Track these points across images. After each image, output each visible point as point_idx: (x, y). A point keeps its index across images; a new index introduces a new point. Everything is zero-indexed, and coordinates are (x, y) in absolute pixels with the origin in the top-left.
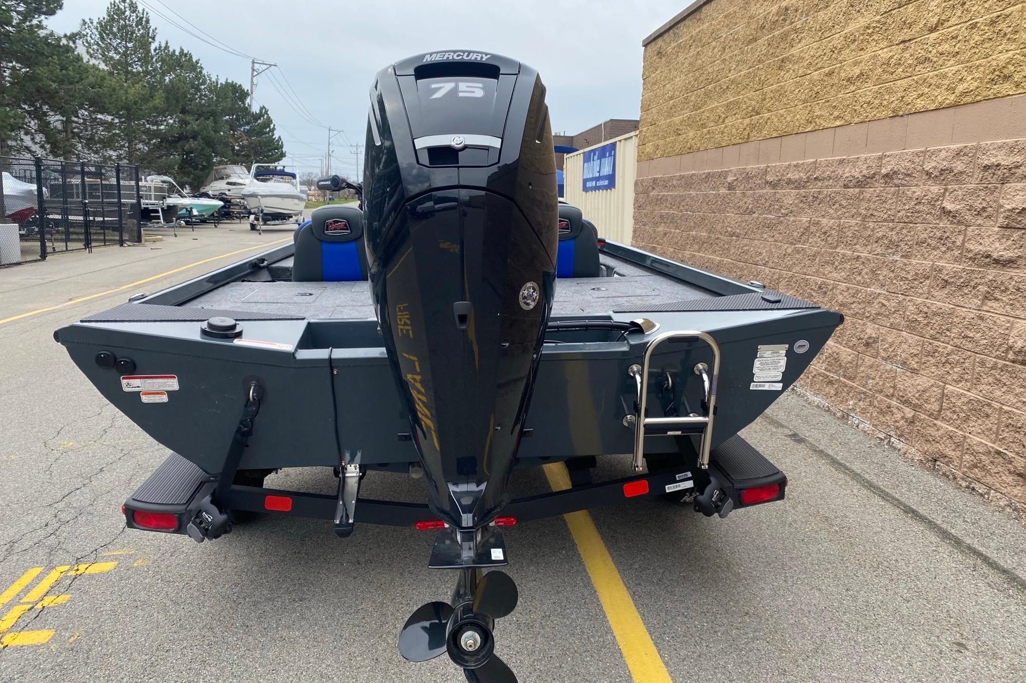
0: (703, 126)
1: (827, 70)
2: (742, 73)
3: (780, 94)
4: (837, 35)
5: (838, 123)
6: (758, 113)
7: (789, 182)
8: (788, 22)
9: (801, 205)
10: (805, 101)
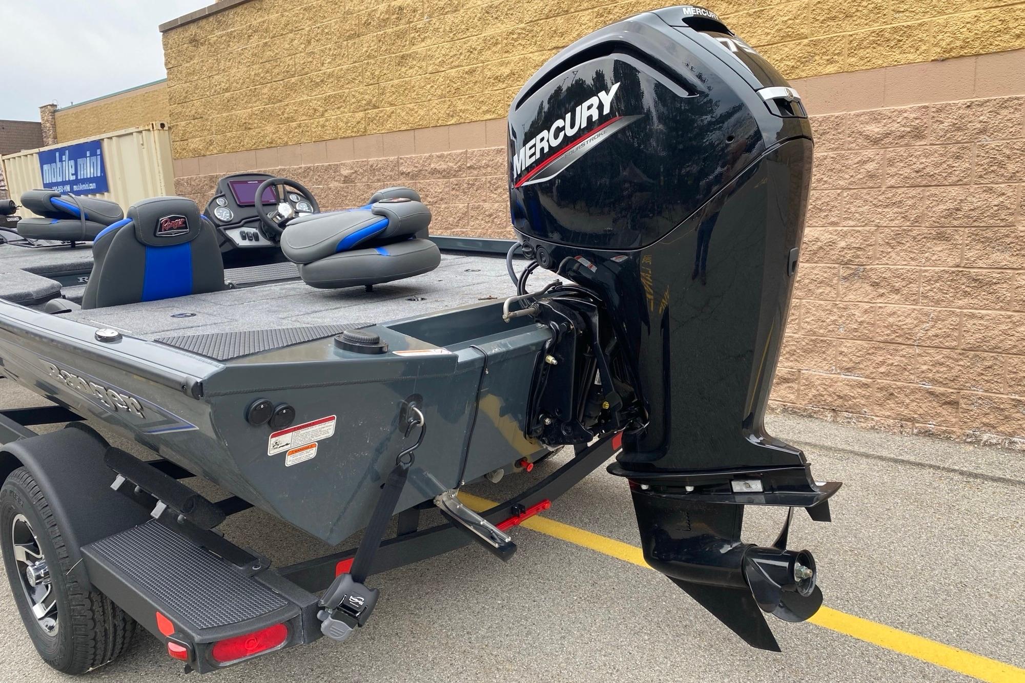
0: (290, 119)
1: (467, 68)
2: (345, 67)
3: (405, 89)
4: (475, 38)
5: (488, 116)
6: (375, 107)
7: (434, 172)
8: (403, 21)
9: (454, 192)
10: (441, 96)
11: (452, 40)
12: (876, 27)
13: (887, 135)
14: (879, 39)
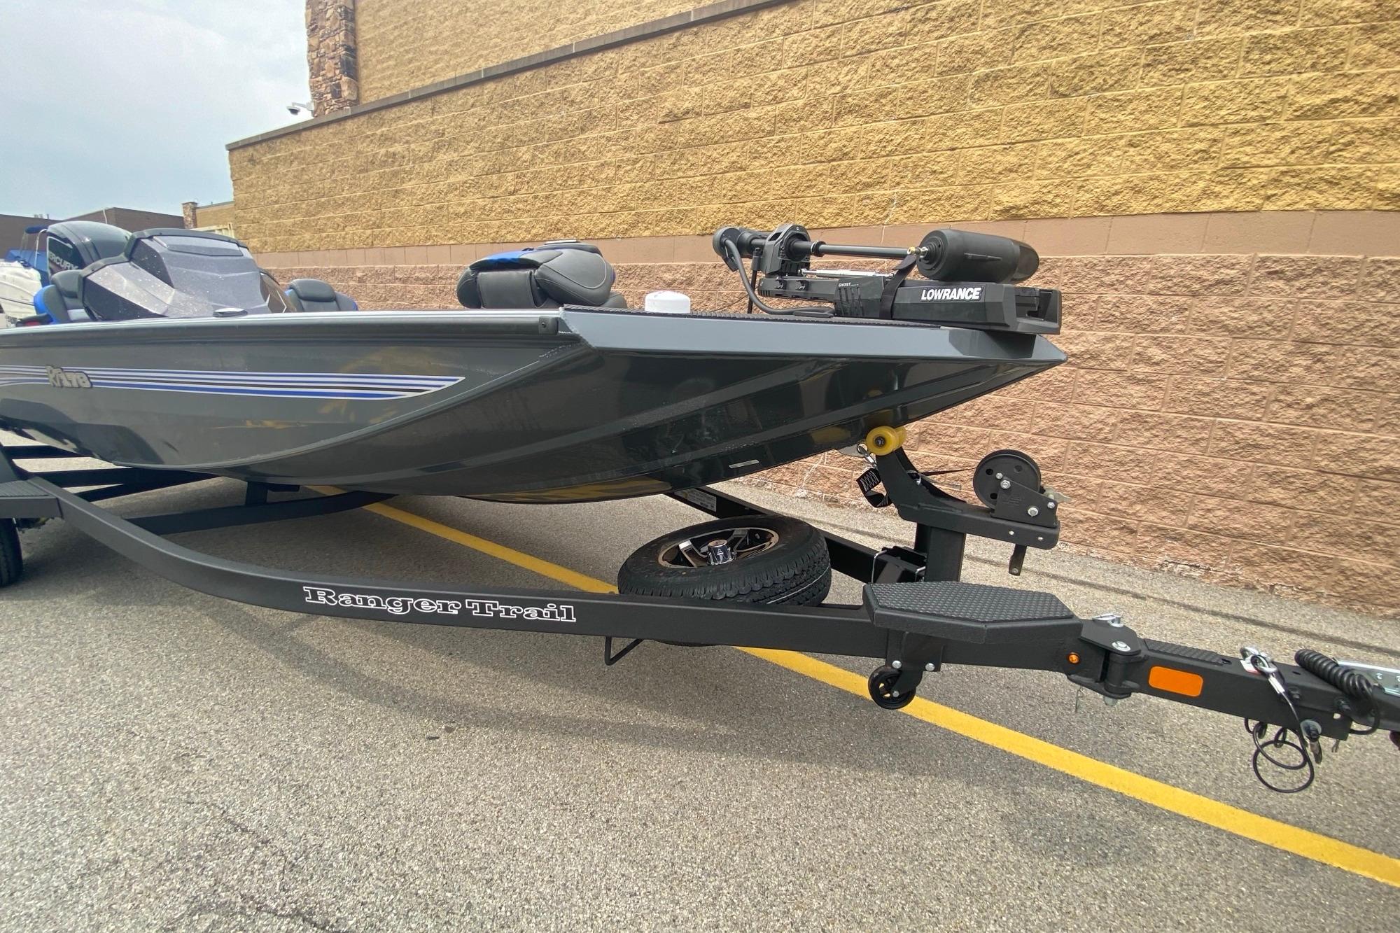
0: (321, 230)
1: (438, 205)
2: (358, 194)
3: (398, 216)
4: (442, 183)
5: (452, 242)
6: (378, 227)
7: (417, 279)
8: (397, 164)
10: (422, 224)
11: (428, 182)
12: (670, 208)
13: (674, 281)
14: (671, 217)
